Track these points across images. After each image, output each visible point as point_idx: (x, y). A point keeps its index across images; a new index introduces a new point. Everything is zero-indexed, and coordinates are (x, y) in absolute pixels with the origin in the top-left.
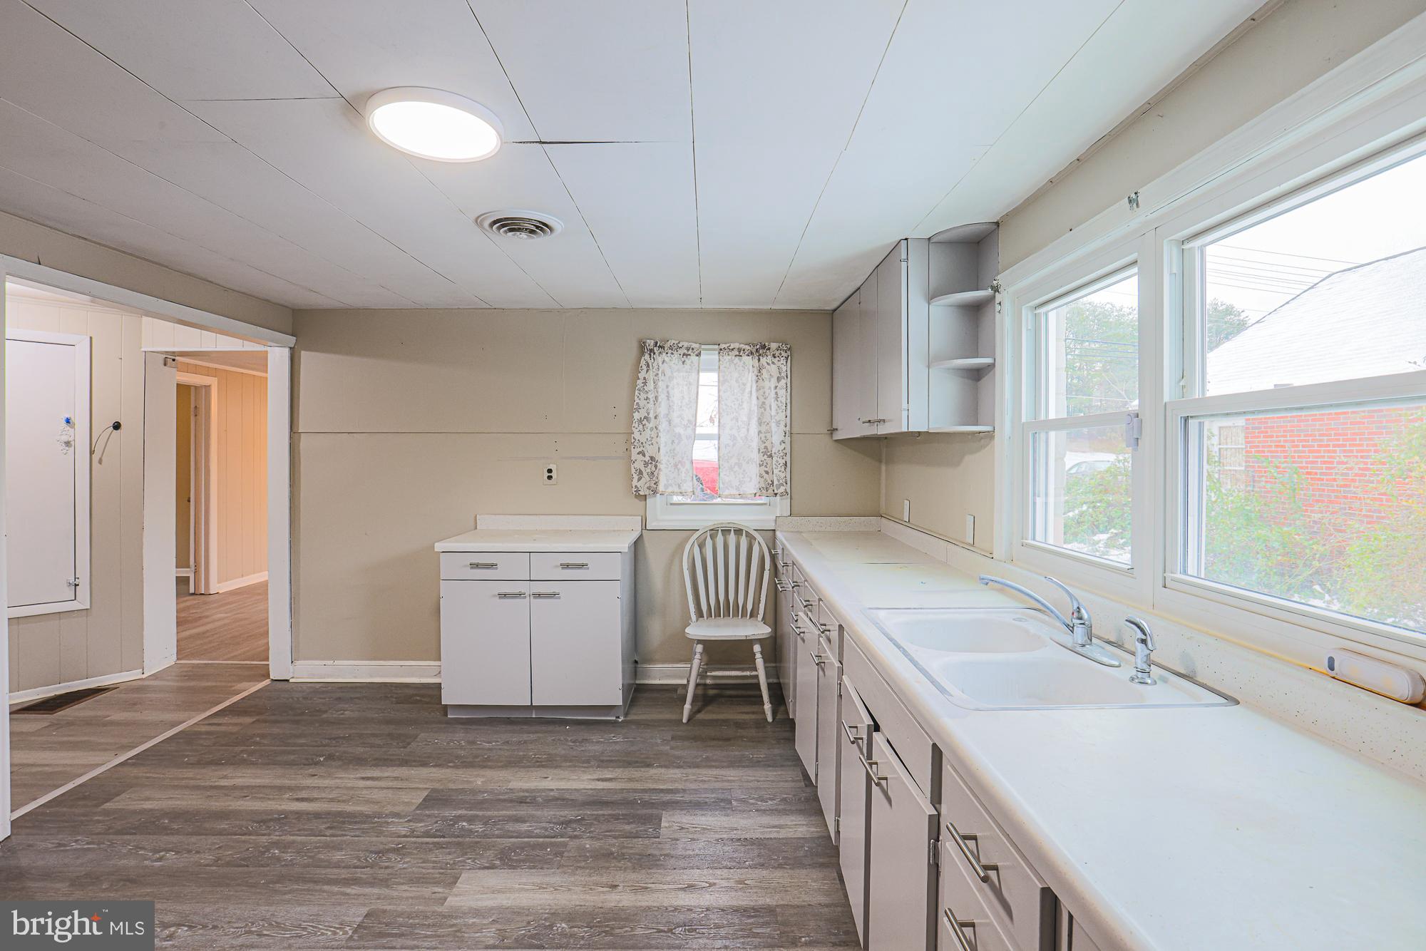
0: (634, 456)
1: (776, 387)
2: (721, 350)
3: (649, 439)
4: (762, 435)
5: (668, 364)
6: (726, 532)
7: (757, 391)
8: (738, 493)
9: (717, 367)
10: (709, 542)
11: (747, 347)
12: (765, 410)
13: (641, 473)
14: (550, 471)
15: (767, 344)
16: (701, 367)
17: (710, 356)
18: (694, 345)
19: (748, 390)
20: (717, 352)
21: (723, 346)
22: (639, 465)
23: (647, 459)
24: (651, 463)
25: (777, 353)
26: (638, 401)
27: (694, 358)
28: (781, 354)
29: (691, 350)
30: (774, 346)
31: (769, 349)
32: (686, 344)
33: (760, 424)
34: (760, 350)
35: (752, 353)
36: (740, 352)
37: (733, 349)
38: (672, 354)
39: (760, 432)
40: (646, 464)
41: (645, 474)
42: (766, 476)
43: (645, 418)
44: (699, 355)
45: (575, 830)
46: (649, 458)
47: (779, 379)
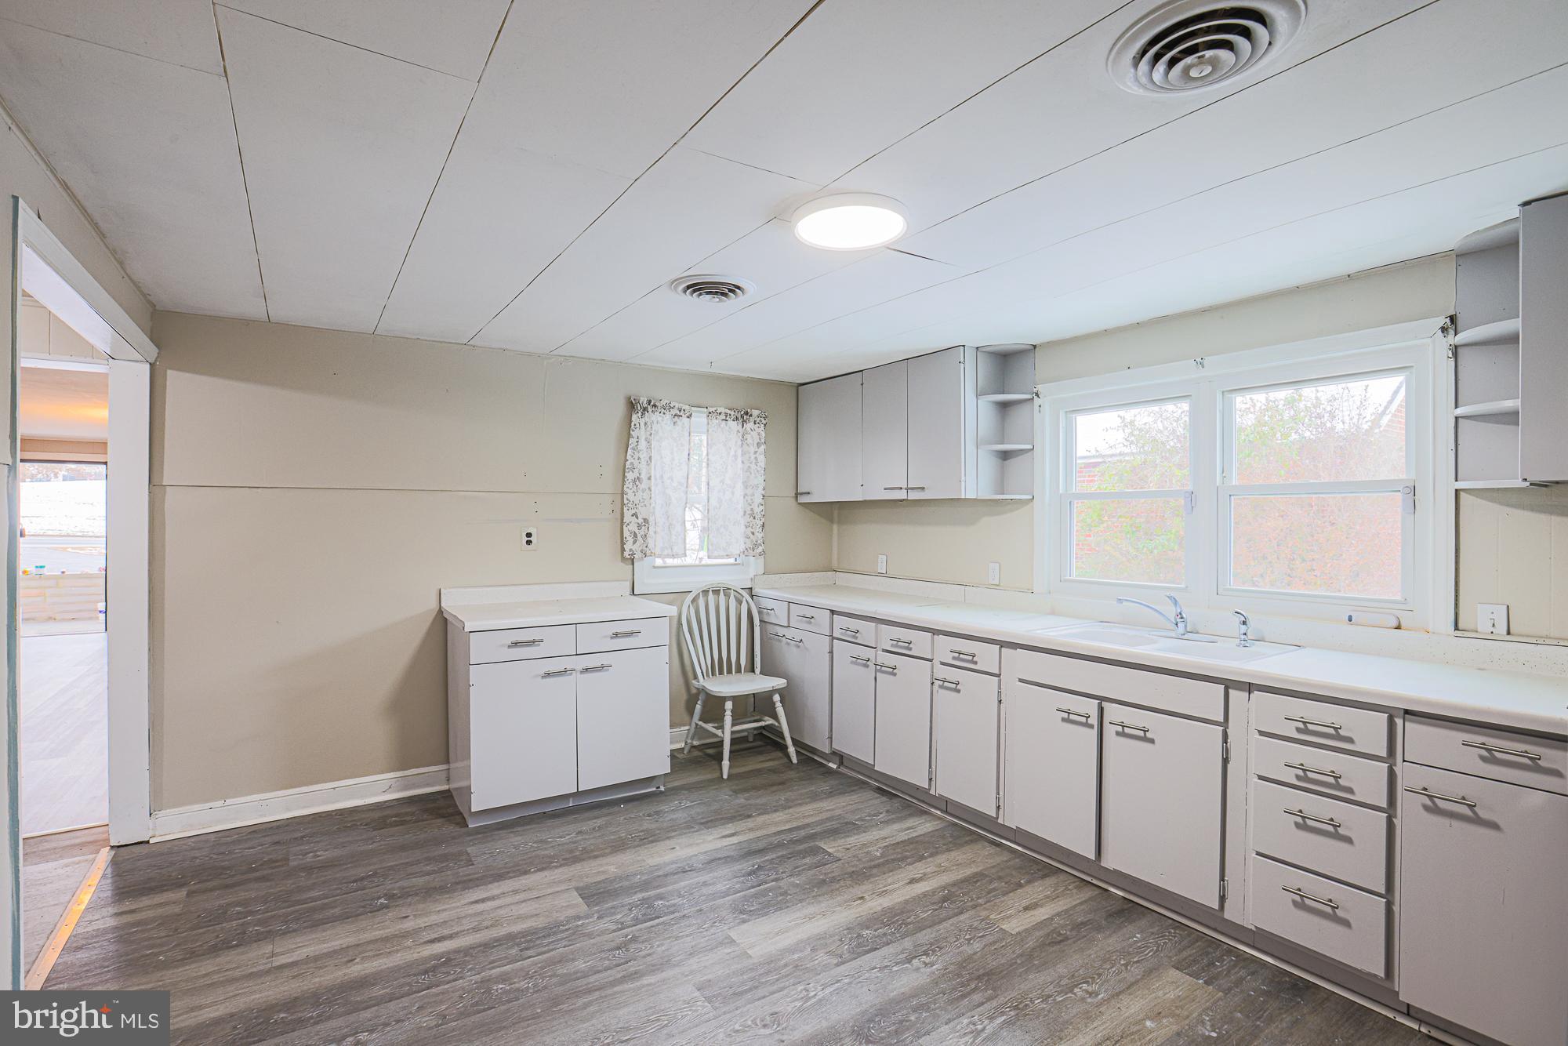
0: (628, 518)
1: (756, 452)
2: (710, 413)
3: (642, 501)
4: (749, 498)
5: (660, 422)
6: (716, 592)
7: (742, 455)
8: (725, 554)
9: (706, 430)
10: (701, 602)
11: (732, 413)
12: (751, 473)
13: (635, 535)
14: (529, 535)
15: (749, 411)
16: (692, 430)
17: (700, 418)
18: (686, 407)
19: (732, 453)
20: (705, 415)
21: (711, 410)
22: (633, 527)
23: (640, 521)
24: (645, 525)
25: (758, 420)
26: (633, 461)
27: (685, 420)
28: (761, 421)
29: (682, 411)
30: (755, 413)
31: (751, 416)
32: (677, 405)
33: (746, 487)
34: (744, 417)
35: (737, 419)
36: (726, 416)
37: (720, 413)
38: (664, 414)
39: (745, 495)
40: (639, 526)
41: (639, 536)
42: (752, 536)
43: (638, 478)
44: (689, 417)
46: (642, 521)
47: (759, 445)
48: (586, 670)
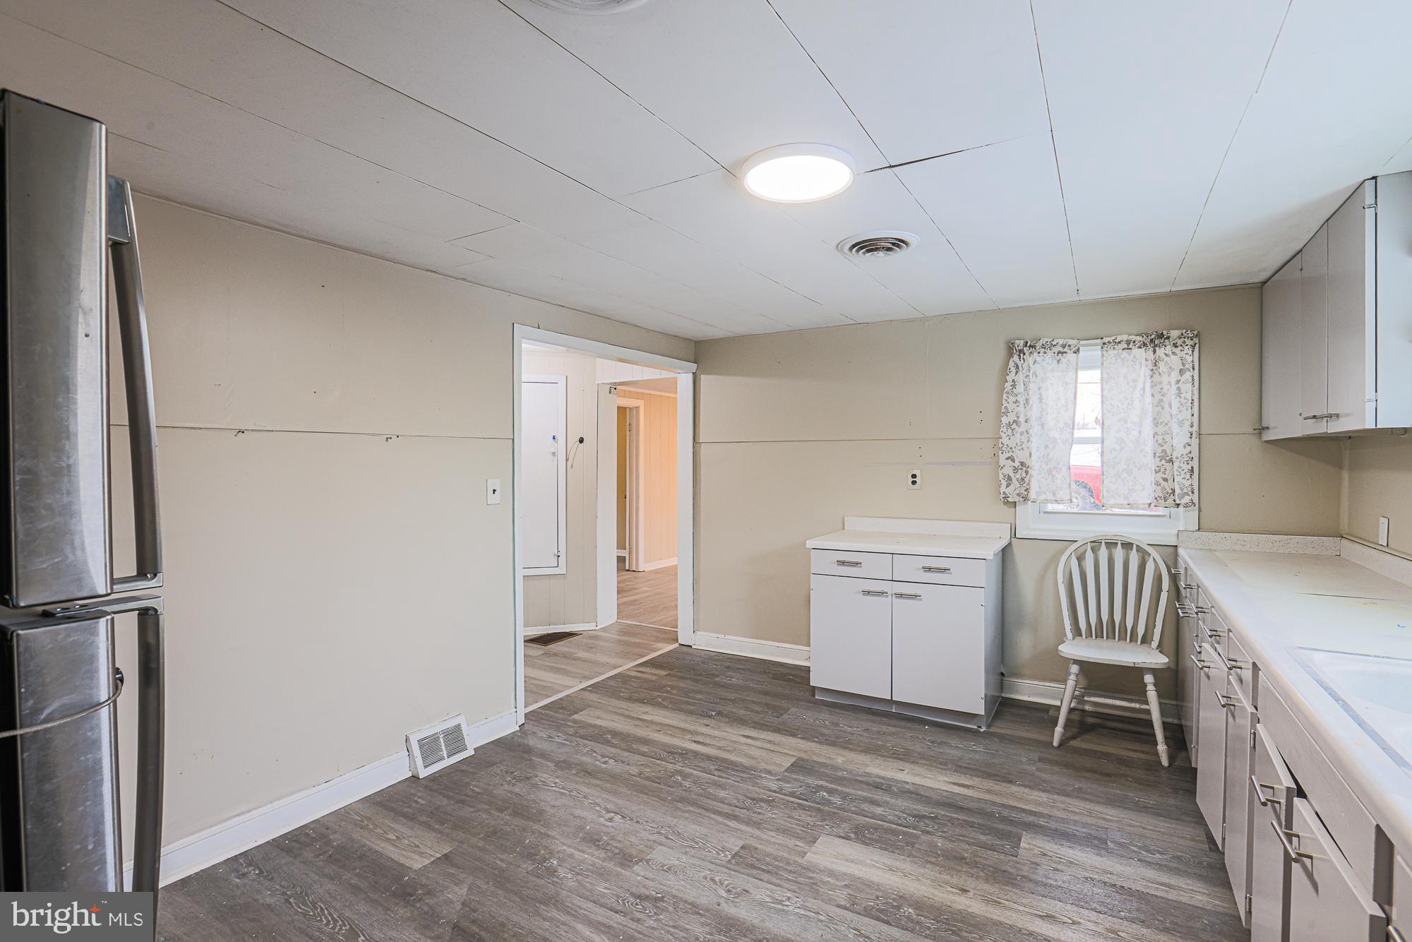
0: (1002, 461)
1: (1178, 381)
2: (1104, 344)
3: (1019, 444)
4: (1160, 438)
5: (1040, 366)
6: (1111, 545)
7: (1152, 387)
8: (1126, 503)
9: (1100, 364)
10: (1089, 556)
11: (1139, 338)
12: (1163, 408)
13: (1009, 478)
14: (914, 476)
15: (1165, 332)
16: (1079, 365)
17: (1091, 352)
18: (1071, 342)
19: (1140, 385)
20: (1100, 347)
21: (1106, 340)
22: (1008, 470)
23: (1017, 464)
24: (1021, 469)
25: (1179, 342)
26: (1007, 405)
27: (1071, 356)
28: (1184, 342)
29: (1068, 347)
30: (1175, 334)
31: (1168, 338)
32: (1061, 342)
33: (1156, 425)
34: (1156, 340)
35: (1145, 345)
36: (1128, 344)
37: (1119, 342)
38: (1045, 353)
39: (1155, 434)
40: (1016, 470)
41: (1014, 480)
42: (1163, 483)
43: (1014, 421)
44: (1076, 352)
45: (927, 826)
46: (1019, 464)
47: (1181, 372)
48: (901, 596)
